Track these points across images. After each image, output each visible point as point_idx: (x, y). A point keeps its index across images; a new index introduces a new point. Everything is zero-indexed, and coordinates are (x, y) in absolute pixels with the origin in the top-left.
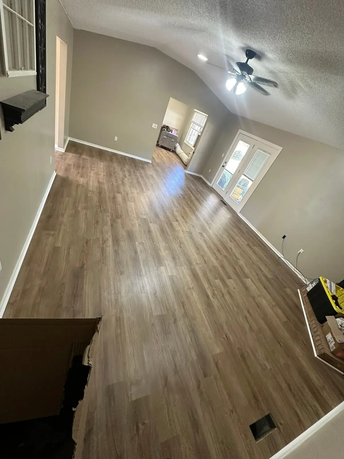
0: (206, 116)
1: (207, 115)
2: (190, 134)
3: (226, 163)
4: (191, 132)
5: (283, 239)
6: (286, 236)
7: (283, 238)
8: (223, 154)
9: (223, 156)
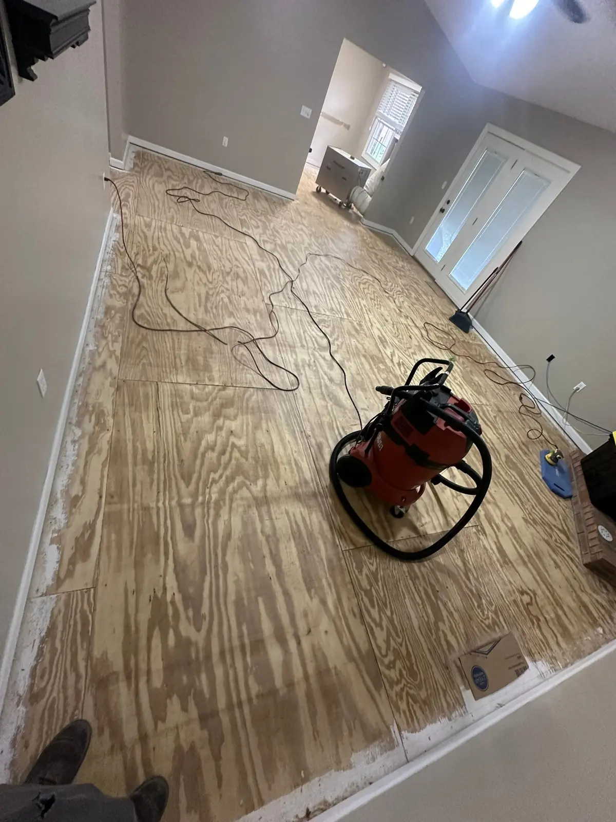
0: (416, 92)
1: (419, 89)
2: (376, 138)
3: (448, 202)
4: (378, 132)
5: (547, 362)
6: (554, 357)
7: (547, 360)
8: (445, 183)
9: (443, 187)
